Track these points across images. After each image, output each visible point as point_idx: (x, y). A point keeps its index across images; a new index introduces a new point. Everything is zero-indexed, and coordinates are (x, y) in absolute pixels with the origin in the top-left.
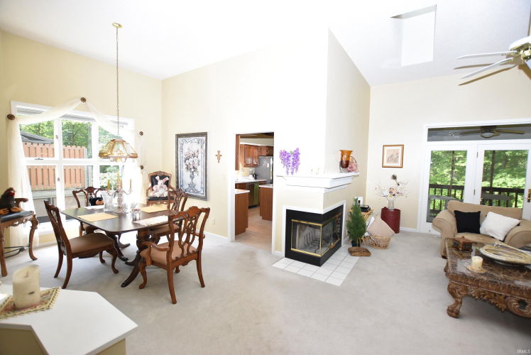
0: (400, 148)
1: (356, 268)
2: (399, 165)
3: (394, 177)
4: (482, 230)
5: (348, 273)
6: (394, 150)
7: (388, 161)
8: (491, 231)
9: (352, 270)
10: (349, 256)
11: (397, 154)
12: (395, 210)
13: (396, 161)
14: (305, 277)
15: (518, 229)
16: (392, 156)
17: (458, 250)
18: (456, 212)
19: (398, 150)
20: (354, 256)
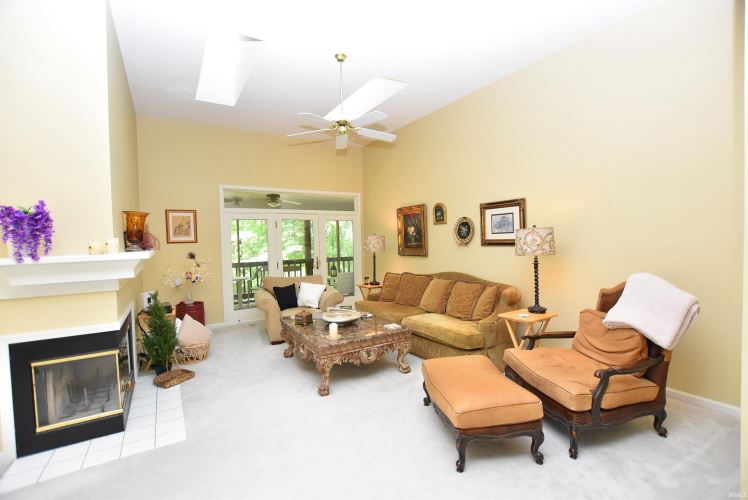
0: (191, 215)
1: (187, 402)
2: (192, 238)
3: (192, 256)
4: (300, 303)
5: (182, 414)
6: (183, 218)
7: (175, 233)
8: (308, 301)
9: (184, 407)
10: (161, 390)
11: (188, 223)
12: (196, 303)
13: (187, 233)
14: (111, 464)
15: (327, 294)
16: (180, 226)
17: (303, 325)
18: (275, 288)
19: (189, 217)
20: (171, 386)
